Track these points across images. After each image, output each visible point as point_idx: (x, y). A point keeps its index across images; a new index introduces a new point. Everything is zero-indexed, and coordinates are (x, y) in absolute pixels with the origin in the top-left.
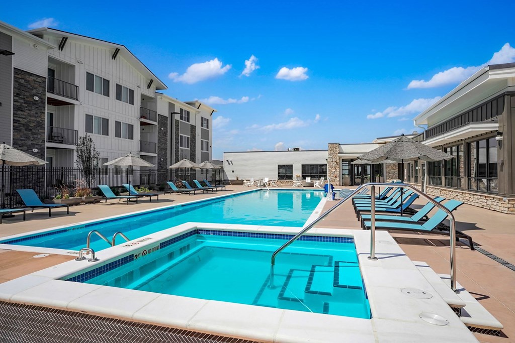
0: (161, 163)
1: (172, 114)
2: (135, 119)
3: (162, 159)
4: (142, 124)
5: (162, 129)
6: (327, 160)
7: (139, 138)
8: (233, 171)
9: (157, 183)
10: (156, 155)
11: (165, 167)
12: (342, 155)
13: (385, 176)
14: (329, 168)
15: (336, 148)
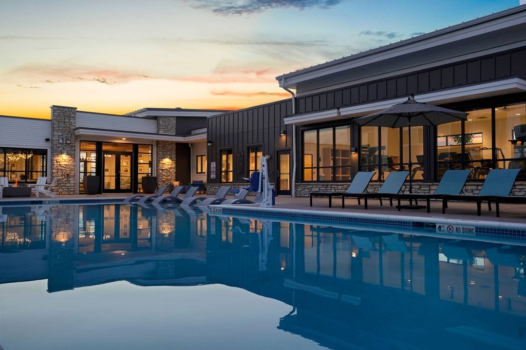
12: (82, 132)
13: (155, 175)
14: (53, 156)
15: (69, 117)
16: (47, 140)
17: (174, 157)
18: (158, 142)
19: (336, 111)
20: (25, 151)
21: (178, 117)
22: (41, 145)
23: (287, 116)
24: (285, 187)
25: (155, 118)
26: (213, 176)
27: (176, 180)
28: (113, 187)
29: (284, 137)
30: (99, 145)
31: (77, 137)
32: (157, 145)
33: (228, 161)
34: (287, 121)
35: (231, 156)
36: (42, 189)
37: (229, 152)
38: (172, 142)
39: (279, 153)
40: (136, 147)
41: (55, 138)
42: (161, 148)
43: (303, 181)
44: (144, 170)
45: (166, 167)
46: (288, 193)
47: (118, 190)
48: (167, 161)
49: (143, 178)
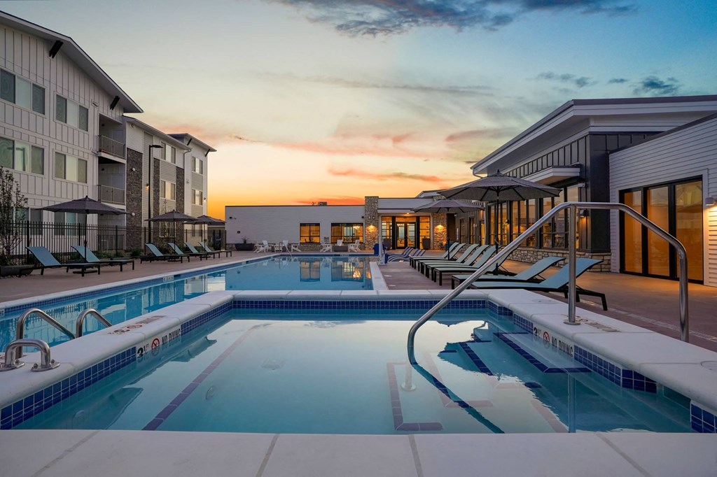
0: (133, 219)
1: (150, 147)
2: (90, 152)
3: (134, 214)
4: (102, 161)
5: (134, 169)
6: (363, 217)
7: (96, 182)
8: (239, 232)
9: (125, 248)
10: (124, 207)
11: (138, 225)
12: (381, 211)
13: (431, 237)
14: (366, 227)
15: (374, 202)
17: (445, 224)
22: (360, 220)
25: (431, 197)
28: (403, 245)
29: (482, 211)
30: (393, 218)
31: (379, 214)
39: (480, 222)
40: (418, 218)
41: (367, 216)
42: (436, 218)
44: (423, 233)
45: (439, 231)
47: (406, 247)
48: (440, 227)
49: (423, 240)
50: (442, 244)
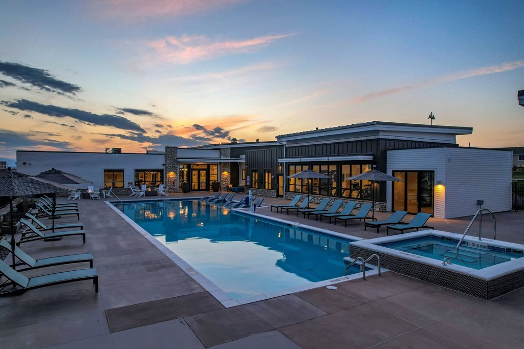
12: (180, 160)
13: (219, 181)
14: (166, 173)
15: (174, 152)
16: (164, 165)
17: (229, 170)
18: (220, 163)
19: (299, 159)
20: (154, 171)
21: (231, 148)
22: (161, 167)
23: (279, 158)
24: (281, 193)
25: (219, 149)
26: (248, 184)
27: (231, 184)
28: (196, 188)
29: (280, 167)
30: (189, 166)
31: (178, 162)
32: (220, 165)
33: (256, 176)
34: (280, 161)
35: (257, 173)
36: (162, 192)
37: (255, 171)
38: (228, 163)
39: (278, 175)
40: (208, 166)
41: (167, 164)
42: (222, 166)
43: (289, 191)
44: (213, 178)
45: (225, 176)
46: (282, 196)
47: (199, 190)
48: (225, 173)
49: (212, 183)
50: (228, 187)
